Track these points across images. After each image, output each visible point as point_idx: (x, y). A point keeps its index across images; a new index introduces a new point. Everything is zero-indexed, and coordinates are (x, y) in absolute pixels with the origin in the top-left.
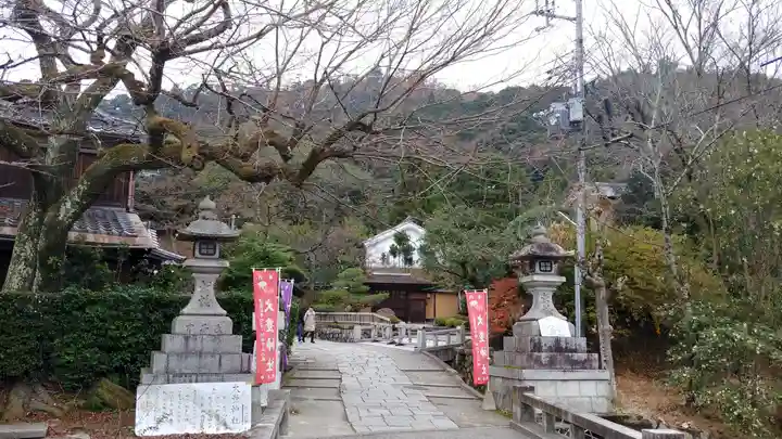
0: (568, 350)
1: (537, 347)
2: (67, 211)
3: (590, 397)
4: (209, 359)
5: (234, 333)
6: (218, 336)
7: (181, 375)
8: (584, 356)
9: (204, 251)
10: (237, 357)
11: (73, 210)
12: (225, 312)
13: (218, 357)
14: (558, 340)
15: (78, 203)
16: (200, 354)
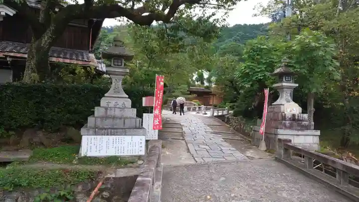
0: (299, 120)
1: (284, 118)
2: (46, 41)
3: (310, 144)
4: (118, 121)
5: (132, 107)
6: (123, 108)
7: (102, 129)
8: (307, 123)
9: (116, 64)
10: (134, 120)
11: (49, 41)
12: (127, 96)
13: (123, 120)
14: (294, 115)
15: (50, 37)
16: (114, 118)
